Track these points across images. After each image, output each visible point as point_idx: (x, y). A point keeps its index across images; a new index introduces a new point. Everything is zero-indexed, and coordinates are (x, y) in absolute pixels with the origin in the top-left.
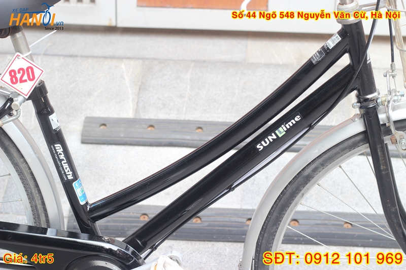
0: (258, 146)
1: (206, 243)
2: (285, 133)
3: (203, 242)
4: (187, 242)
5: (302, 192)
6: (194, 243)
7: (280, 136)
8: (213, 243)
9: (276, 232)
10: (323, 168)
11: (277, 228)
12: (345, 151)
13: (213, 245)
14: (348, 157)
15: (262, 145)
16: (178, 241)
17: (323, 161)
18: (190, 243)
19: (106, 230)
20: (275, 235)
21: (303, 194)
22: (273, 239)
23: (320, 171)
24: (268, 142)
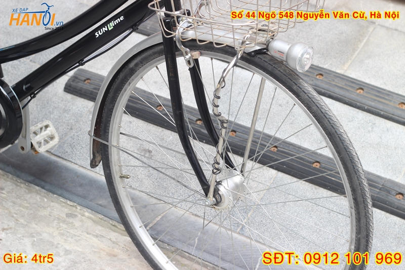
0: (96, 34)
1: (159, 127)
2: (112, 27)
3: (156, 126)
4: (145, 122)
5: (129, 81)
6: (149, 124)
7: (110, 29)
8: (163, 129)
9: (113, 109)
10: (143, 66)
11: (114, 106)
12: (156, 56)
13: (163, 130)
14: (159, 61)
15: (98, 33)
16: (139, 120)
17: (142, 59)
18: (146, 123)
19: (91, 94)
20: (112, 112)
21: (130, 83)
22: (111, 115)
23: (140, 68)
24: (102, 32)
